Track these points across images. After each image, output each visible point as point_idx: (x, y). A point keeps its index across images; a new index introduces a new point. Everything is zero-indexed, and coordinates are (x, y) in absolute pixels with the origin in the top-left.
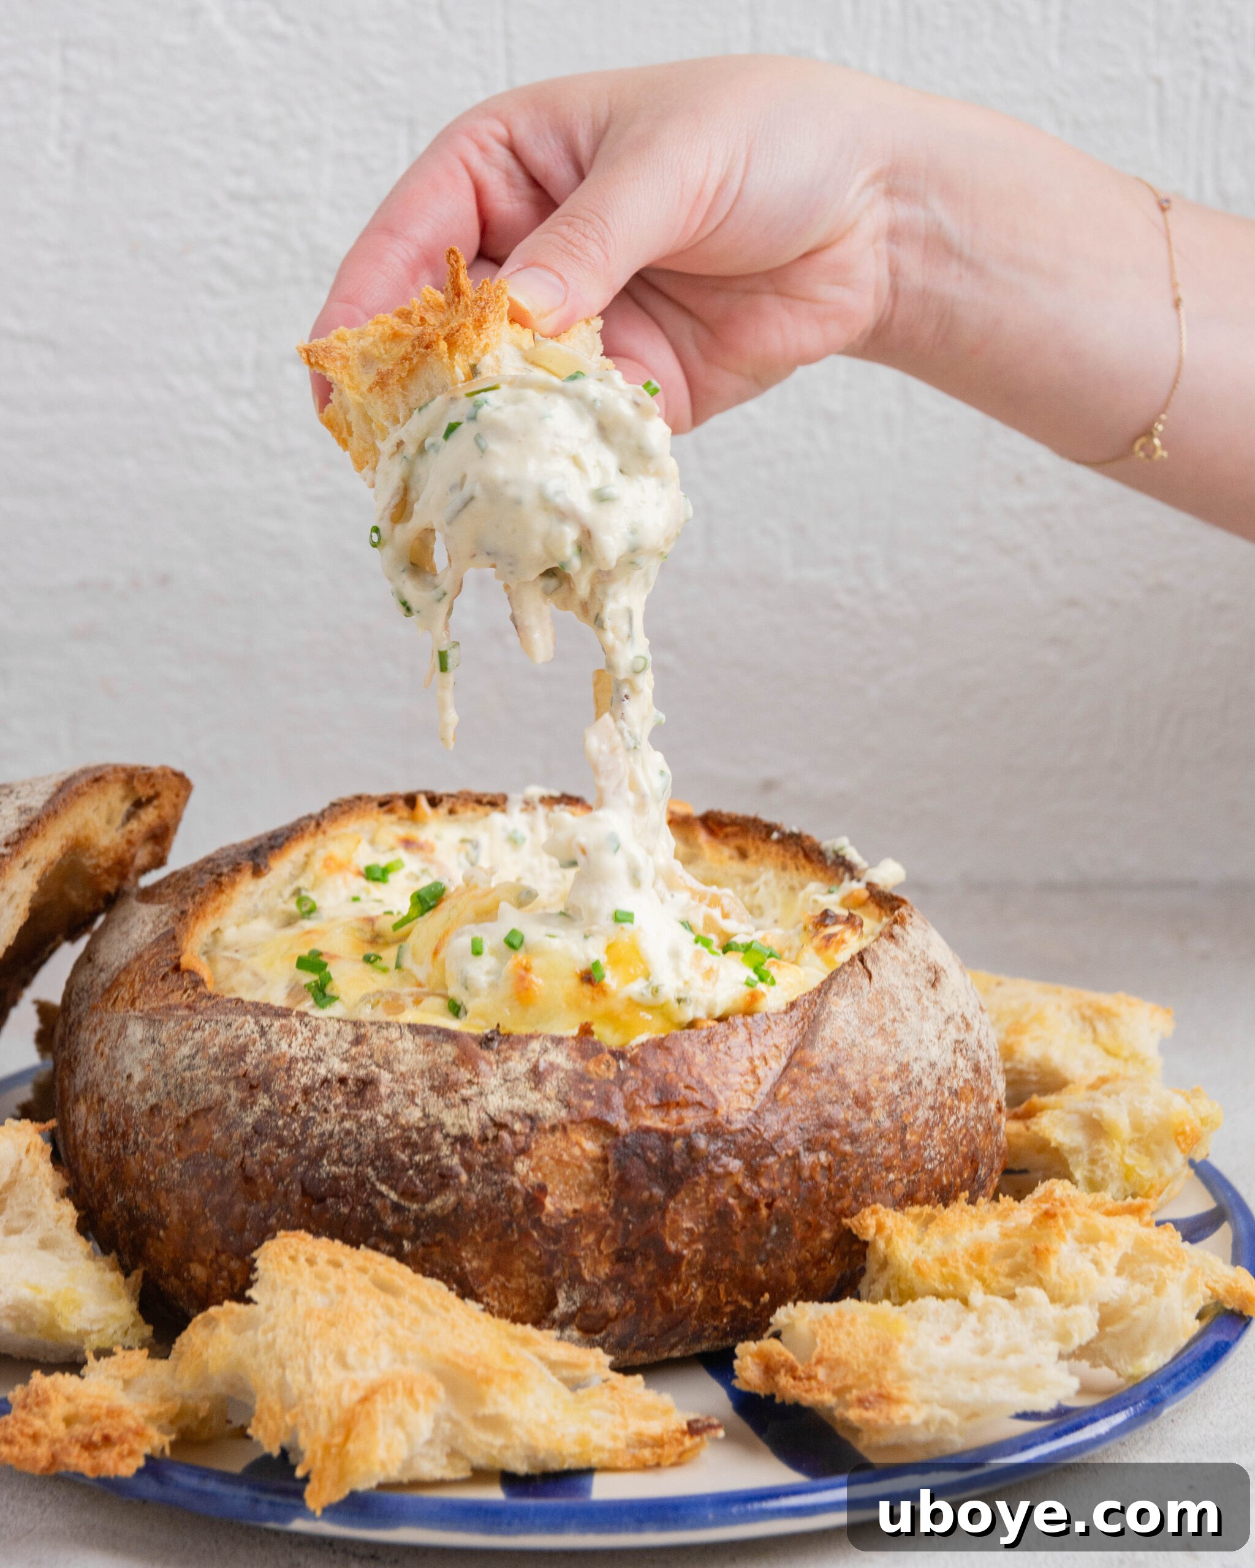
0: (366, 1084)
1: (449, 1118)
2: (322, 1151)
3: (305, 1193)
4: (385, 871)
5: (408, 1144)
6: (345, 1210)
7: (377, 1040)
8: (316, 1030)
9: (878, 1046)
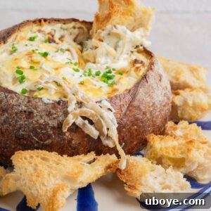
0: (31, 113)
1: (50, 122)
2: (20, 128)
3: (16, 137)
4: (34, 38)
5: (40, 128)
6: (25, 142)
7: (33, 102)
8: (19, 98)
9: (148, 99)
